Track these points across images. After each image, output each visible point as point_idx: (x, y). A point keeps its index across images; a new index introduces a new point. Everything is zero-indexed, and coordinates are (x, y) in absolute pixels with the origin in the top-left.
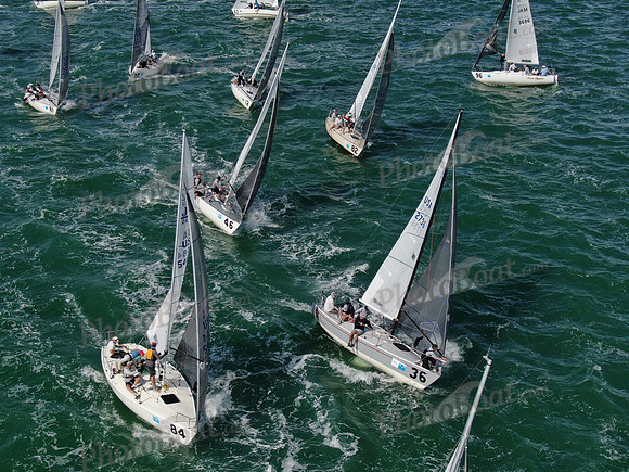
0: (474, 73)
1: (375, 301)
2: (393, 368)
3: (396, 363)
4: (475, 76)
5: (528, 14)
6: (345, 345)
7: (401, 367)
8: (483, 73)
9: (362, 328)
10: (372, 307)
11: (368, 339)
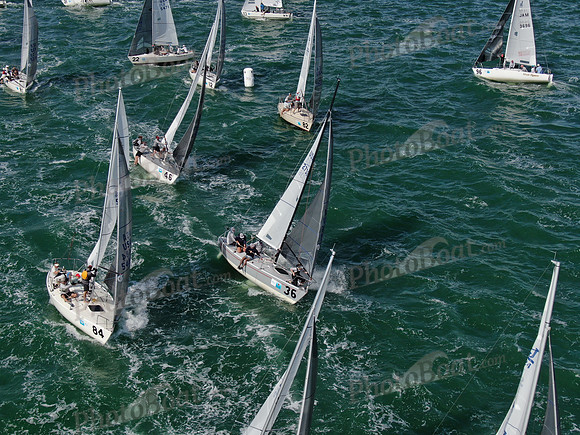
0: (474, 70)
1: (268, 236)
2: (272, 286)
3: (274, 282)
4: (475, 72)
5: (529, 20)
6: (236, 267)
7: (278, 286)
8: (483, 70)
9: (252, 255)
10: (266, 241)
11: (254, 264)
